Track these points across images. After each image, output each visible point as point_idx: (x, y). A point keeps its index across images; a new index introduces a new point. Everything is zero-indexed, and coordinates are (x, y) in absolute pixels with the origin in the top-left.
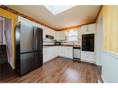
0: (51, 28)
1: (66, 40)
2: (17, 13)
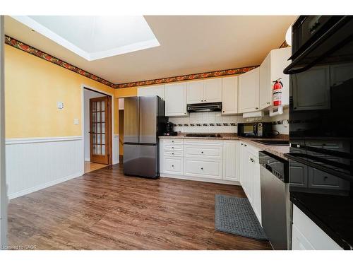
0: (212, 75)
2: (135, 84)
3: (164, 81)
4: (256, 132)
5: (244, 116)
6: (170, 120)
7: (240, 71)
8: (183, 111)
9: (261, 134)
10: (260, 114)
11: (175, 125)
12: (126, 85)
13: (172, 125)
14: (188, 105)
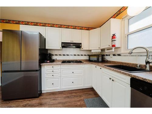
0: (75, 28)
1: (113, 46)
2: (18, 23)
3: (44, 25)
4: (98, 59)
5: (92, 51)
6: (49, 52)
7: (88, 29)
8: (59, 46)
9: (101, 61)
10: (100, 51)
11: (53, 55)
12: (8, 22)
13: (51, 55)
14: (62, 43)
